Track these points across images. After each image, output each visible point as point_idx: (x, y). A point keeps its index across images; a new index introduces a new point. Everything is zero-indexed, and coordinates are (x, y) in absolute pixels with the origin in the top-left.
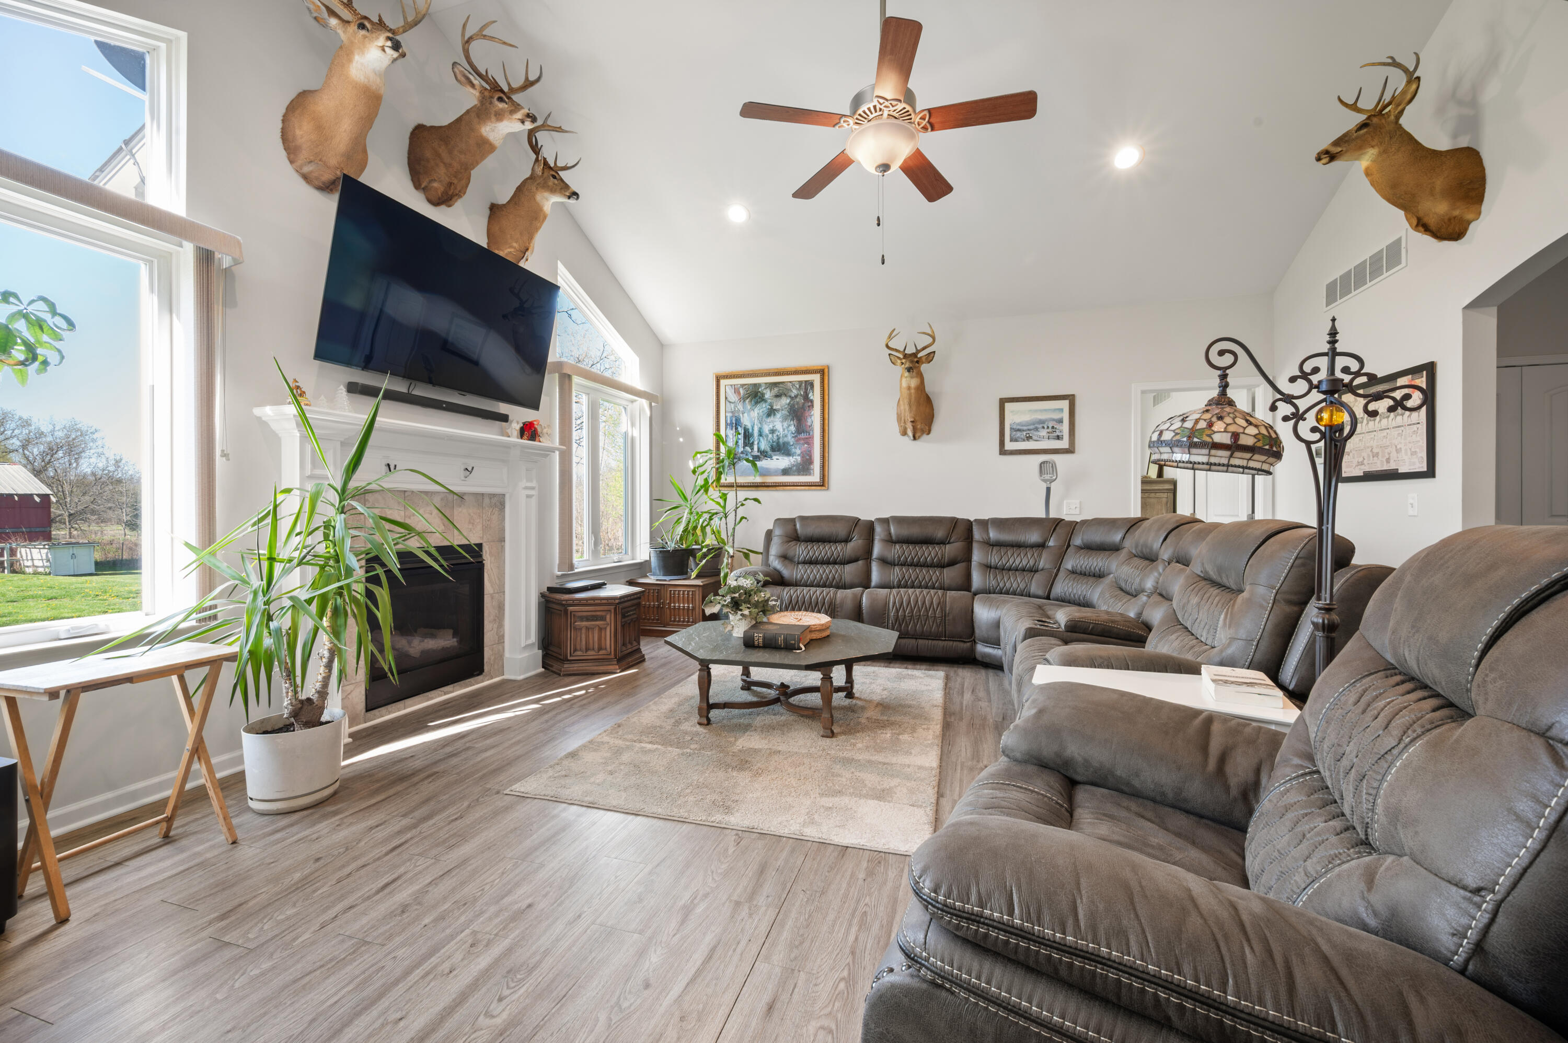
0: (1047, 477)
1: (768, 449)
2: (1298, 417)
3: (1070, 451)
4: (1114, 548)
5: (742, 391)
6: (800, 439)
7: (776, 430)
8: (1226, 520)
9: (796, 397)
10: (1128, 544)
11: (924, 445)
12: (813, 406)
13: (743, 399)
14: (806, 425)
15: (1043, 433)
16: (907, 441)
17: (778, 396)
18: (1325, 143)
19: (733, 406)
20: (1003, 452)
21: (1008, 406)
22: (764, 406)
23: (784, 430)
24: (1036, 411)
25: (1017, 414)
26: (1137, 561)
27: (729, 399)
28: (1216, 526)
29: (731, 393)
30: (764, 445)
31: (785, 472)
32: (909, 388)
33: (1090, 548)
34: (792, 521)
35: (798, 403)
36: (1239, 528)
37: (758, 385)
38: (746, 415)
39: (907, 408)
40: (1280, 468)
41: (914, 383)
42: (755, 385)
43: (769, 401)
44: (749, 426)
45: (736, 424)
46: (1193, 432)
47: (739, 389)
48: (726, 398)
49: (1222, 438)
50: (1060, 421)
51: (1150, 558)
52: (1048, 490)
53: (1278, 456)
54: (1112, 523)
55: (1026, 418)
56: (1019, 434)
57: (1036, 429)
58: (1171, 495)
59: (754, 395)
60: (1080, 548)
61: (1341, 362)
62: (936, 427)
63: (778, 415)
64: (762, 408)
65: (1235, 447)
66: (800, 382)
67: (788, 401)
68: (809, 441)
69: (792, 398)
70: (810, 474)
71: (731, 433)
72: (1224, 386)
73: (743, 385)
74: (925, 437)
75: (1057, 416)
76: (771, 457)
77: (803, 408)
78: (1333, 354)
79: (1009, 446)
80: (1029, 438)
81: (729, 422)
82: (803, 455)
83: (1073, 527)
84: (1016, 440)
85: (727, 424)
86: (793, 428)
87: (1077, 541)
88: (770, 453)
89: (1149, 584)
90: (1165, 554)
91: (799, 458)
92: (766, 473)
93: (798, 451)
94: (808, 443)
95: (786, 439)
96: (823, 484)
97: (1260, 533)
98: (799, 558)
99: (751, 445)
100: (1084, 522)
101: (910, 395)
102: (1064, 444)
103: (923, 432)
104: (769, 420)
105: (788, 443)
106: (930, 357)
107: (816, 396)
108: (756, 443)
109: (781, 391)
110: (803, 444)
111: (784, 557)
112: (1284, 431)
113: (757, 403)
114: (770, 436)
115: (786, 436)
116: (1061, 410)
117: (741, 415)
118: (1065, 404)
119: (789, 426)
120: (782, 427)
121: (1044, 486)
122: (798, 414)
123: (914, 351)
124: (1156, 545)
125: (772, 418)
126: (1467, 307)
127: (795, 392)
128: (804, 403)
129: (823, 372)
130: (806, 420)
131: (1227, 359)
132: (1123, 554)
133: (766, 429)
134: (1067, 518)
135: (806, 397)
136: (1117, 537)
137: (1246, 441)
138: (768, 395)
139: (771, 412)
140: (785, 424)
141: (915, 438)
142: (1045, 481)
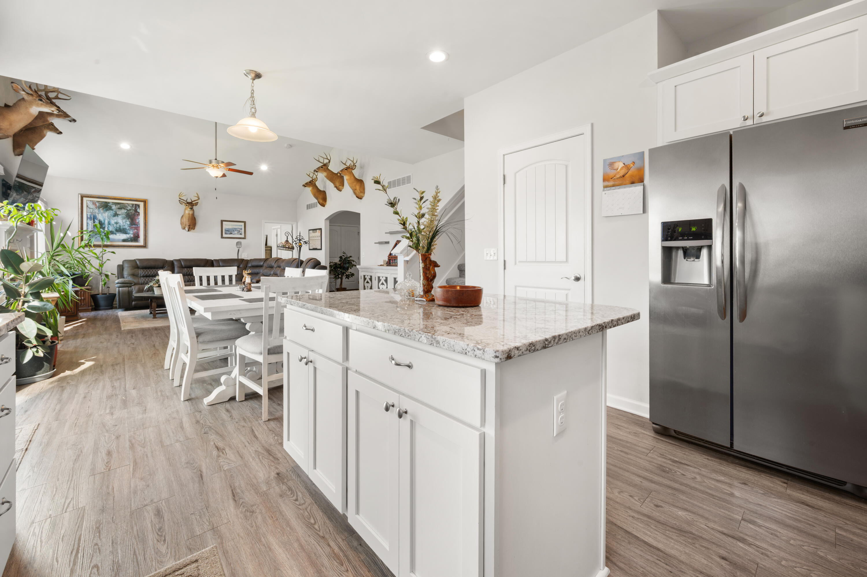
0: (238, 246)
1: (114, 231)
2: (296, 244)
3: (244, 238)
4: (261, 266)
5: (97, 204)
6: (133, 227)
7: (118, 223)
8: (287, 259)
9: (130, 210)
10: (265, 265)
11: (192, 233)
12: (139, 215)
13: (99, 208)
14: (136, 222)
15: (236, 232)
16: (185, 232)
17: (120, 209)
18: (304, 183)
19: (91, 210)
20: (222, 237)
21: (224, 223)
22: (111, 212)
23: (123, 223)
24: (234, 225)
25: (226, 226)
26: (268, 268)
27: (89, 206)
28: (285, 260)
29: (91, 205)
30: (111, 229)
31: (124, 241)
32: (189, 214)
33: (253, 267)
34: (135, 260)
35: (131, 213)
36: (290, 259)
37: (109, 203)
38: (100, 215)
39: (187, 220)
40: (294, 251)
41: (191, 212)
42: (106, 202)
43: (114, 210)
44: (102, 220)
45: (94, 218)
46: (284, 245)
47: (95, 203)
48: (87, 206)
49: (287, 247)
50: (241, 229)
51: (272, 267)
52: (239, 250)
53: (294, 249)
54: (260, 260)
55: (230, 227)
56: (228, 232)
57: (234, 231)
58: (270, 251)
59: (106, 207)
60: (250, 267)
61: (301, 237)
62: (197, 227)
63: (120, 217)
64: (111, 213)
65: (289, 248)
66: (133, 205)
67: (126, 211)
68: (138, 228)
69: (128, 210)
70: (138, 242)
71: (91, 222)
72: (287, 239)
73: (98, 202)
74: (192, 230)
75: (240, 227)
76: (116, 234)
77: (134, 215)
78: (300, 236)
79: (224, 235)
80: (231, 233)
81: (89, 216)
82: (134, 234)
83: (247, 261)
84: (227, 234)
85: (87, 218)
86: (128, 223)
87: (250, 265)
88: (115, 232)
89: (272, 273)
90: (275, 266)
91: (132, 236)
92: (114, 240)
93: (131, 232)
94: (137, 230)
95: (124, 227)
96: (145, 246)
97: (292, 260)
98: (141, 275)
99: (104, 228)
100: (251, 260)
101: (189, 216)
102: (243, 236)
103: (192, 228)
104: (114, 218)
105: (126, 229)
106: (197, 204)
107: (141, 210)
108: (106, 227)
109: (122, 207)
110: (134, 230)
111: (133, 275)
112: (294, 245)
113: (107, 210)
114: (115, 225)
115: (124, 226)
116: (242, 226)
117: (97, 215)
118: (243, 224)
119: (126, 221)
120: (122, 221)
121: (237, 249)
122: (132, 217)
123: (191, 201)
124: (273, 264)
125: (116, 217)
126: (326, 220)
127: (129, 208)
128: (134, 213)
129: (145, 202)
130: (136, 220)
131: (288, 235)
132: (264, 268)
133: (113, 222)
134: (245, 259)
135: (136, 211)
136: (262, 263)
137: (290, 247)
138: (114, 207)
139: (116, 215)
140: (124, 221)
141: (188, 231)
142: (238, 247)
